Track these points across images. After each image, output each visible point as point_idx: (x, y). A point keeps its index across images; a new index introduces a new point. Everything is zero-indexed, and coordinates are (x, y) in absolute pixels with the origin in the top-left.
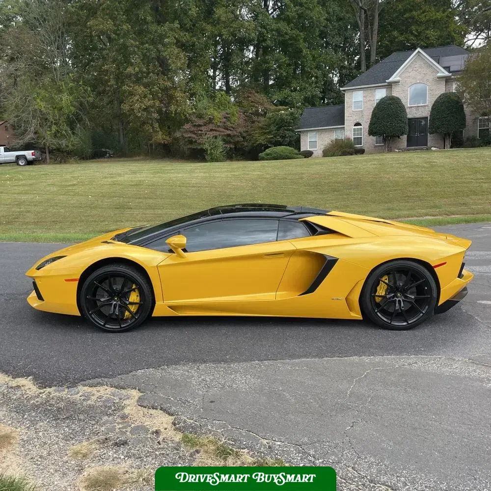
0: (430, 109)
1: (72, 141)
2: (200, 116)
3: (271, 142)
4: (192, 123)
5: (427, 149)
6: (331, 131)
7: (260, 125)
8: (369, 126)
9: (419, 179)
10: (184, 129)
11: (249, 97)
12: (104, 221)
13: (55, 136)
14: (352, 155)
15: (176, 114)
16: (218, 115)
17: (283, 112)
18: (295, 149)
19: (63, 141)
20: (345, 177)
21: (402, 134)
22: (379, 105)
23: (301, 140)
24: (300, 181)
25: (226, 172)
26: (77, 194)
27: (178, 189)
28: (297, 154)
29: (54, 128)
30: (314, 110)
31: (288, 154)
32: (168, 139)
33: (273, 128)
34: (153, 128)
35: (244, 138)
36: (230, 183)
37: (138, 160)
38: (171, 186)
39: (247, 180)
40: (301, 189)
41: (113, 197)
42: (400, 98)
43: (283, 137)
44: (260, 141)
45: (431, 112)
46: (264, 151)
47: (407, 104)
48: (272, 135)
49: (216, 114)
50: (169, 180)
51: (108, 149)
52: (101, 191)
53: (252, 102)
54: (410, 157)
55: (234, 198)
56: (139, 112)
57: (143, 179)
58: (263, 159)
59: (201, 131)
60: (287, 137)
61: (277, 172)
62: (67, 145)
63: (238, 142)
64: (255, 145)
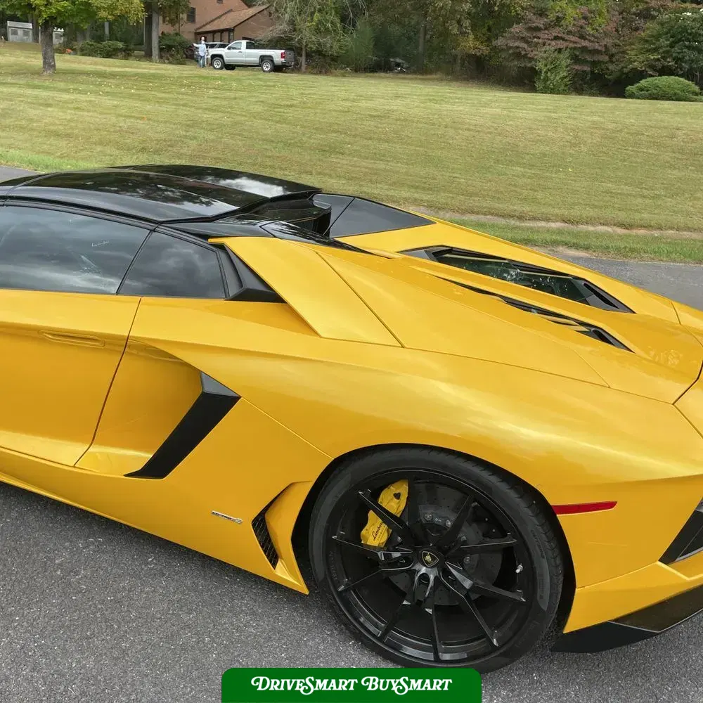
1: (339, 40)
2: (543, 12)
3: (652, 67)
4: (525, 23)
7: (644, 34)
10: (511, 33)
13: (317, 30)
15: (501, 5)
16: (573, 12)
17: (689, 14)
19: (327, 39)
25: (542, 110)
29: (317, 16)
31: (678, 91)
32: (483, 49)
33: (664, 42)
35: (611, 56)
36: (535, 132)
38: (434, 124)
43: (679, 59)
44: (636, 64)
46: (638, 82)
48: (659, 54)
49: (569, 10)
51: (402, 59)
52: (321, 120)
55: (527, 157)
58: (632, 96)
59: (539, 38)
60: (686, 62)
62: (331, 45)
63: (600, 62)
64: (625, 70)
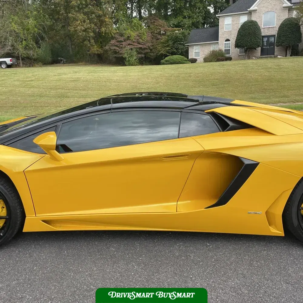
0: (277, 29)
1: (37, 52)
2: (122, 35)
3: (168, 52)
4: (116, 39)
5: (274, 57)
6: (209, 45)
7: (162, 41)
8: (236, 41)
9: (272, 77)
10: (111, 43)
11: (154, 22)
12: (48, 106)
13: (25, 48)
14: (223, 61)
15: (105, 33)
16: (133, 34)
17: (177, 32)
18: (185, 57)
19: (31, 52)
20: (220, 76)
21: (258, 46)
22: (242, 26)
23: (189, 51)
24: (190, 78)
25: (138, 72)
26: (33, 87)
27: (104, 84)
28: (186, 61)
29: (24, 42)
30: (198, 30)
31: (180, 61)
32: (101, 51)
33: (170, 43)
34: (90, 42)
35: (151, 50)
36: (140, 80)
37: (81, 65)
39: (152, 78)
40: (190, 84)
41: (58, 89)
42: (257, 22)
43: (177, 49)
44: (162, 52)
45: (278, 31)
46: (164, 58)
47: (262, 26)
48: (170, 47)
49: (132, 33)
50: (98, 77)
51: (62, 58)
52: (50, 85)
53: (157, 25)
54: (264, 62)
56: (80, 32)
57: (80, 77)
58: (164, 64)
59: (122, 45)
60: (180, 49)
61: (173, 72)
62: (33, 54)
63: (147, 53)
64: (158, 55)
